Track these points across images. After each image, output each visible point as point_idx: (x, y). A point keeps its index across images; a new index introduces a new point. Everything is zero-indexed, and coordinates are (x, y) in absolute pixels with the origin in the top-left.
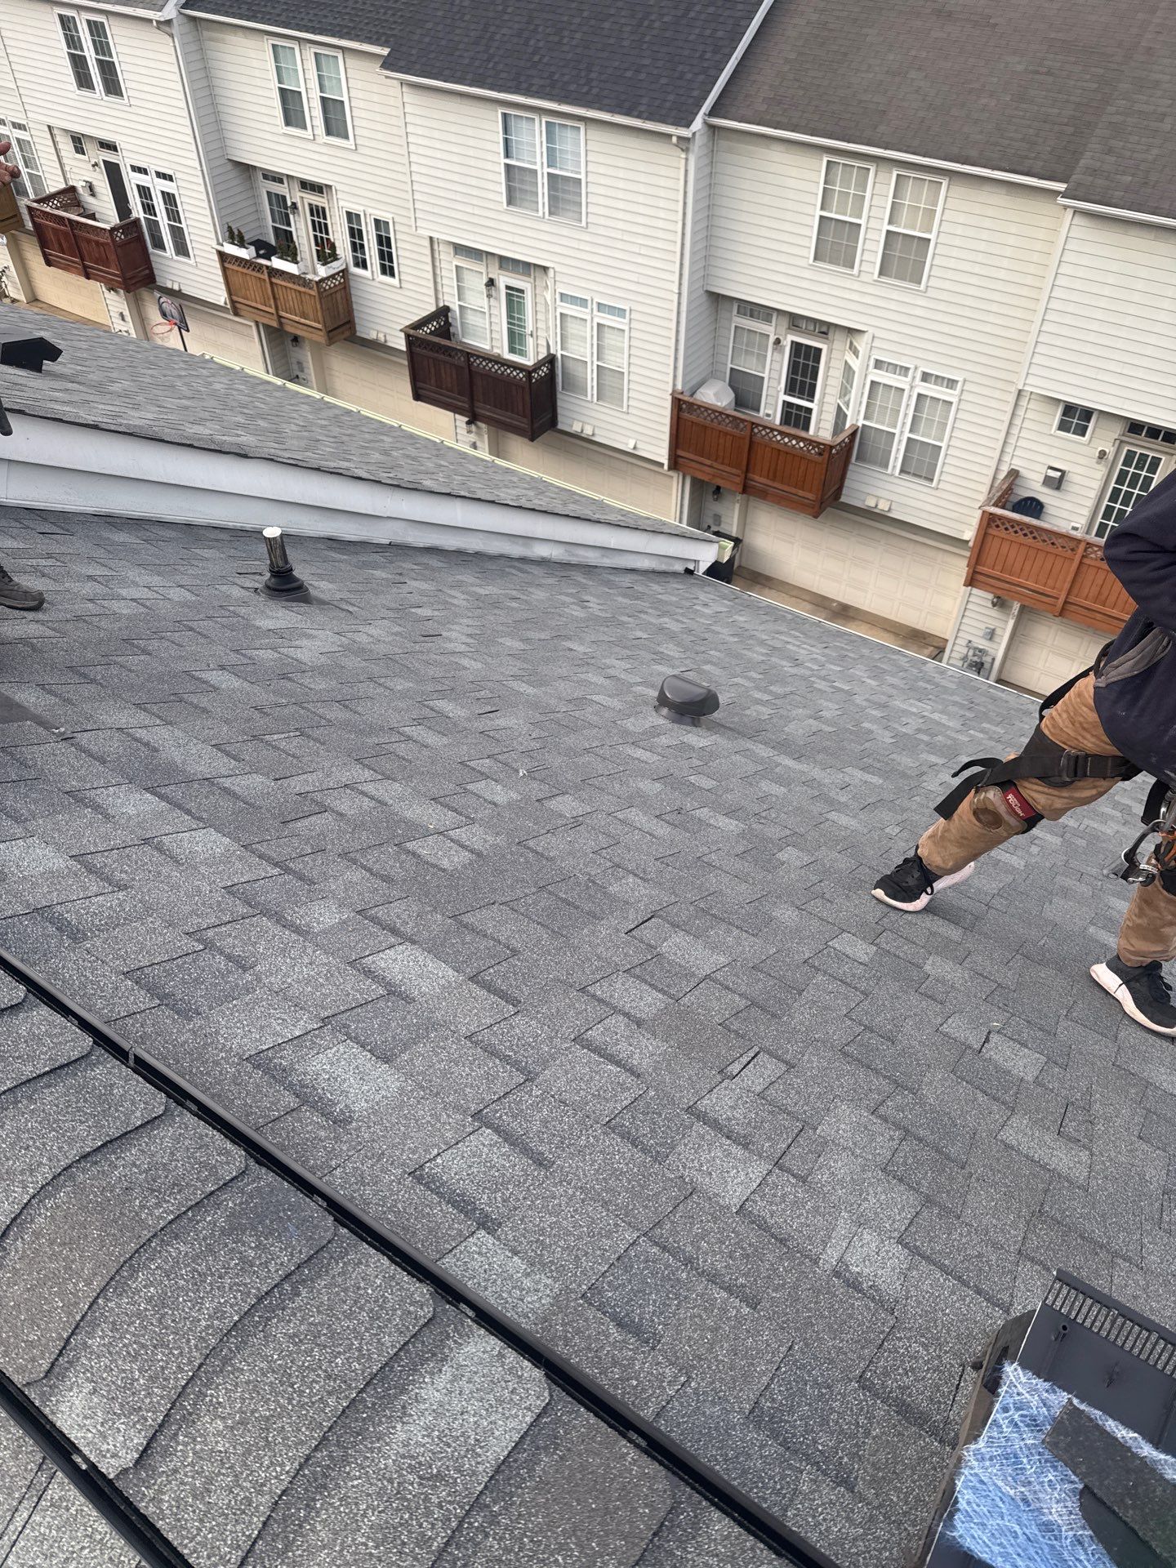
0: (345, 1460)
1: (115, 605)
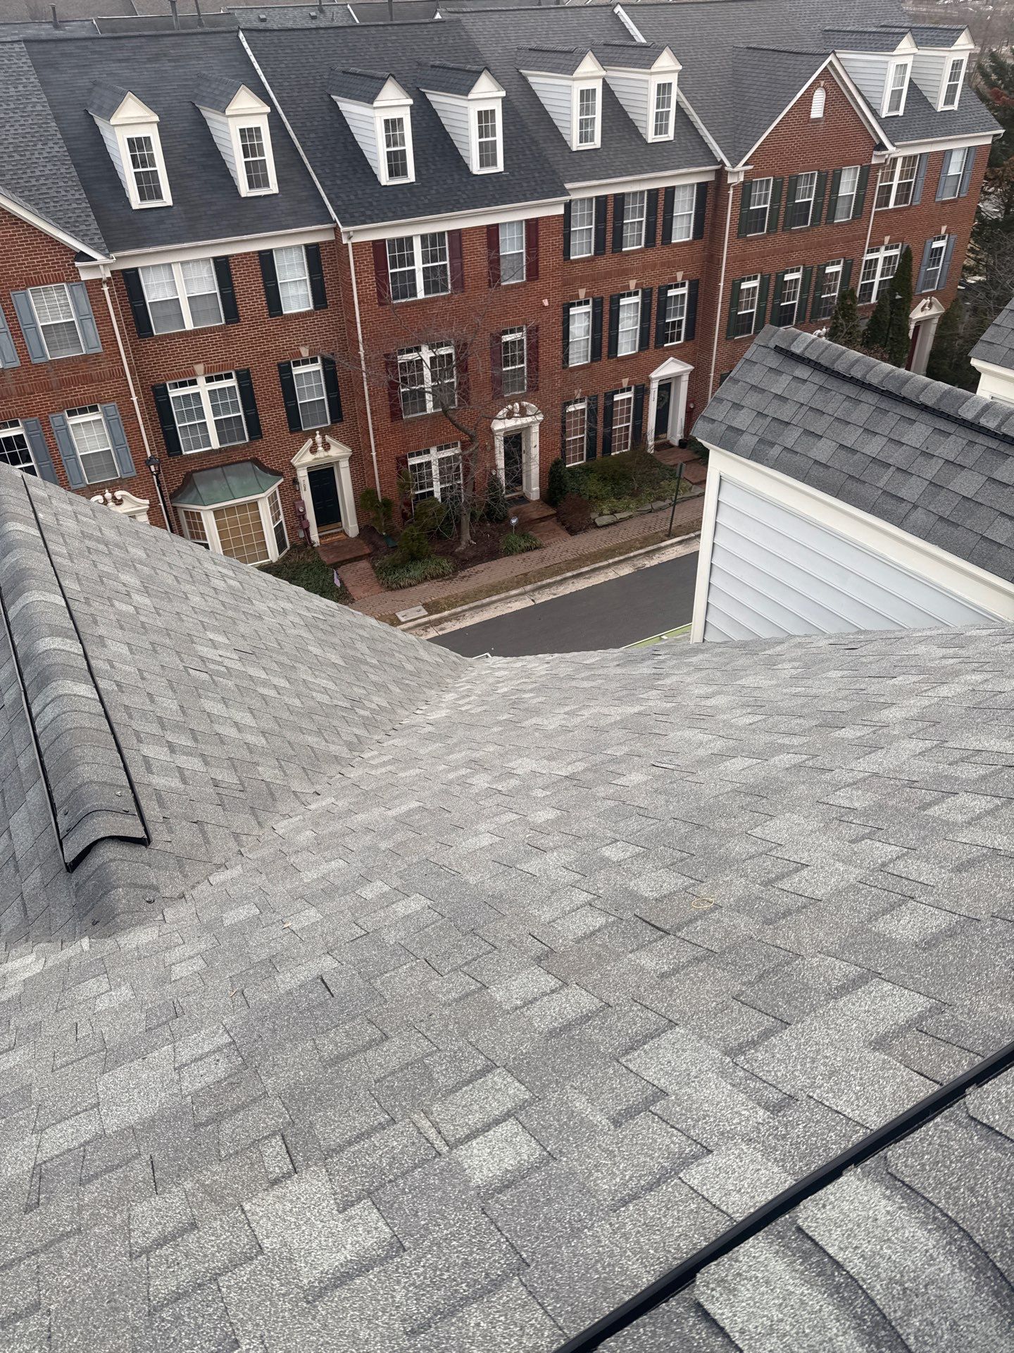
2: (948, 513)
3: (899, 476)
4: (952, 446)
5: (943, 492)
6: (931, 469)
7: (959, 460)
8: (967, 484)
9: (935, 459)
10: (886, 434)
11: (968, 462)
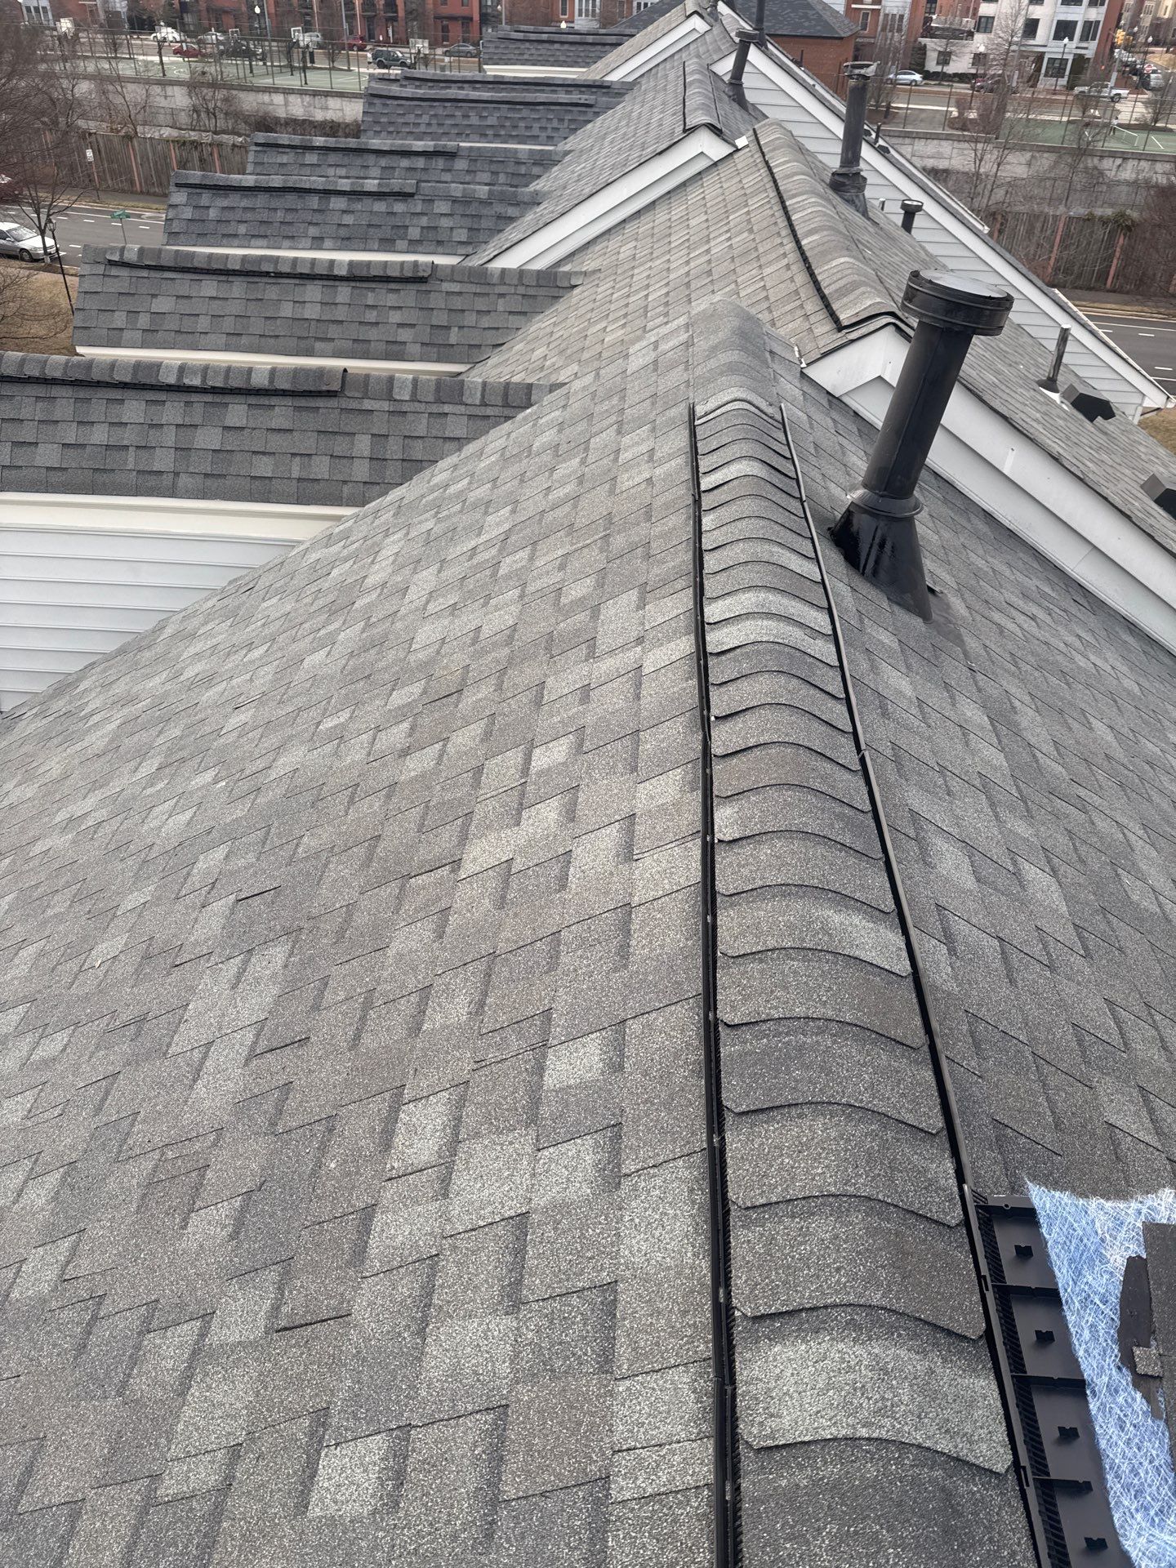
0: (801, 898)
1: (1078, 658)
2: (209, 469)
3: (141, 452)
4: (172, 411)
5: (193, 452)
6: (170, 437)
7: (188, 421)
8: (209, 438)
9: (165, 427)
10: (103, 419)
11: (198, 420)
